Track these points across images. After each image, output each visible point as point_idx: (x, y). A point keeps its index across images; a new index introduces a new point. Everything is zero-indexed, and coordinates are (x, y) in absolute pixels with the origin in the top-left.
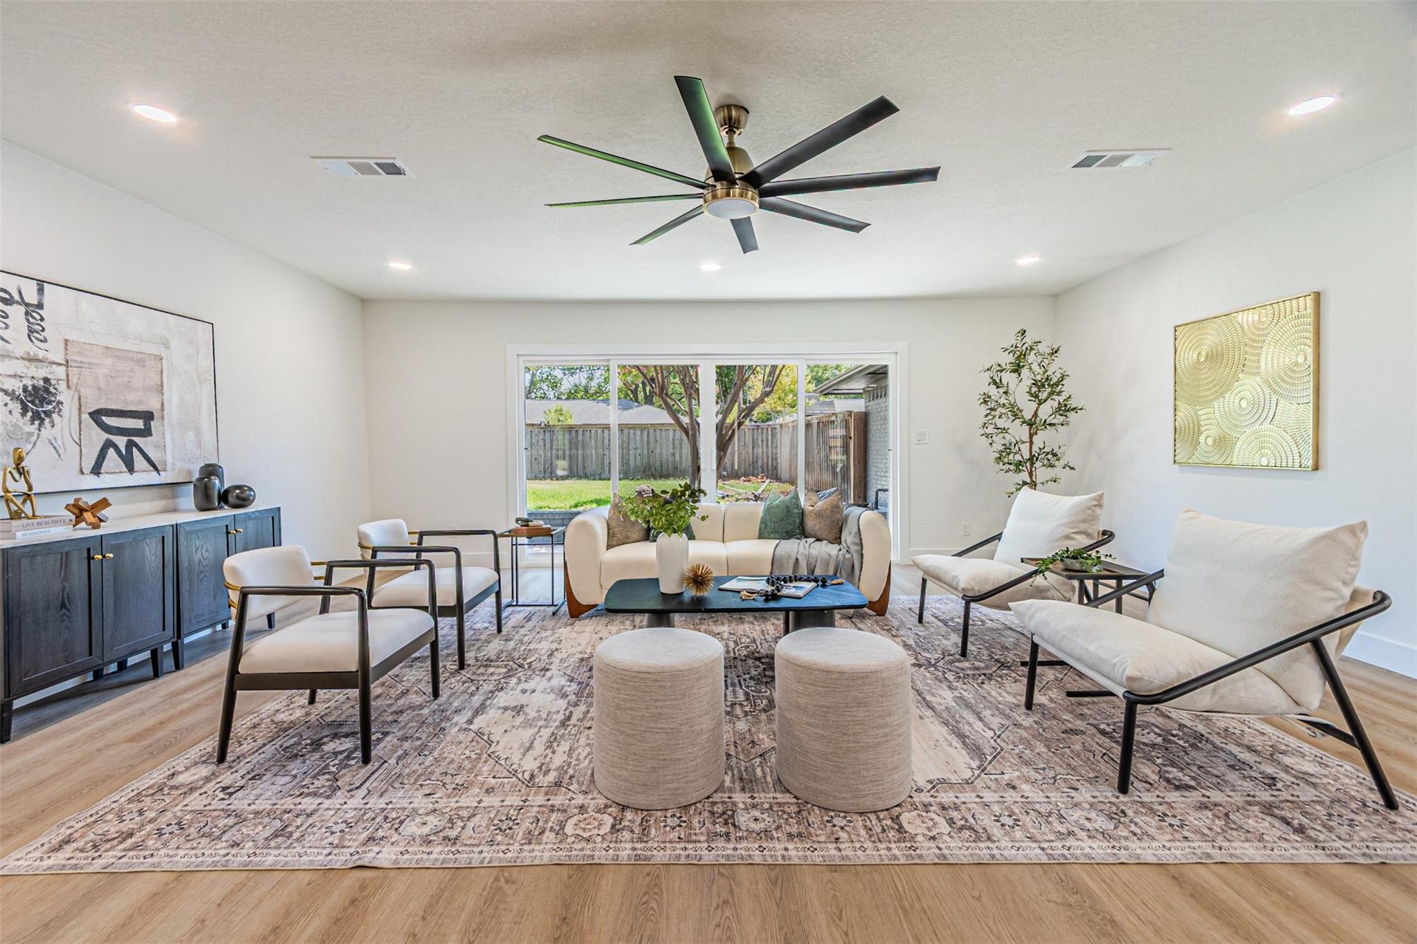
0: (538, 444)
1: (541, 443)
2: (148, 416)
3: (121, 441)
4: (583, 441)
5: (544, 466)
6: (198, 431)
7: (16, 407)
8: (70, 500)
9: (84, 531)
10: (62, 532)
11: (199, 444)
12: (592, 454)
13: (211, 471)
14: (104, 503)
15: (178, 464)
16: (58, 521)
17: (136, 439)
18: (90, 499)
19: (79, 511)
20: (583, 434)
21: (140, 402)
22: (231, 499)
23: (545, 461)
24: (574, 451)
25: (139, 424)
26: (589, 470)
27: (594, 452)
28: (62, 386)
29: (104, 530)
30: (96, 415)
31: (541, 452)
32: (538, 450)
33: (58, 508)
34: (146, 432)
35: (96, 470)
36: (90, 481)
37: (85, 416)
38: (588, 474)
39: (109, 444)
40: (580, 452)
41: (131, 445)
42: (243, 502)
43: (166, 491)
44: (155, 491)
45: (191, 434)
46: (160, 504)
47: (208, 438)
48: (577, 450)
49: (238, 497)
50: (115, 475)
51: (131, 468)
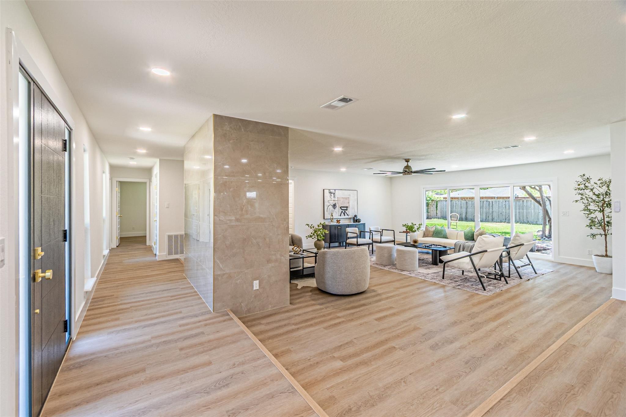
0: (502, 207)
1: (504, 206)
2: (347, 207)
3: (343, 211)
4: (527, 206)
5: (505, 217)
6: (354, 209)
7: (332, 207)
8: (336, 220)
9: (338, 224)
10: (335, 224)
11: (355, 212)
12: (532, 212)
13: (356, 216)
14: (340, 220)
15: (351, 215)
16: (335, 222)
17: (345, 211)
18: (339, 220)
19: (337, 221)
20: (527, 203)
21: (346, 205)
22: (357, 221)
23: (505, 214)
24: (521, 210)
25: (346, 208)
26: (530, 220)
27: (533, 211)
28: (337, 204)
29: (340, 224)
30: (341, 207)
31: (504, 210)
32: (502, 209)
33: (335, 221)
34: (347, 210)
35: (340, 216)
36: (340, 217)
37: (339, 208)
38: (529, 221)
39: (342, 212)
40: (525, 211)
41: (345, 212)
42: (359, 222)
43: (350, 219)
44: (348, 219)
45: (353, 210)
46: (349, 221)
47: (356, 210)
48: (523, 209)
49: (358, 221)
50: (343, 216)
51: (345, 216)
